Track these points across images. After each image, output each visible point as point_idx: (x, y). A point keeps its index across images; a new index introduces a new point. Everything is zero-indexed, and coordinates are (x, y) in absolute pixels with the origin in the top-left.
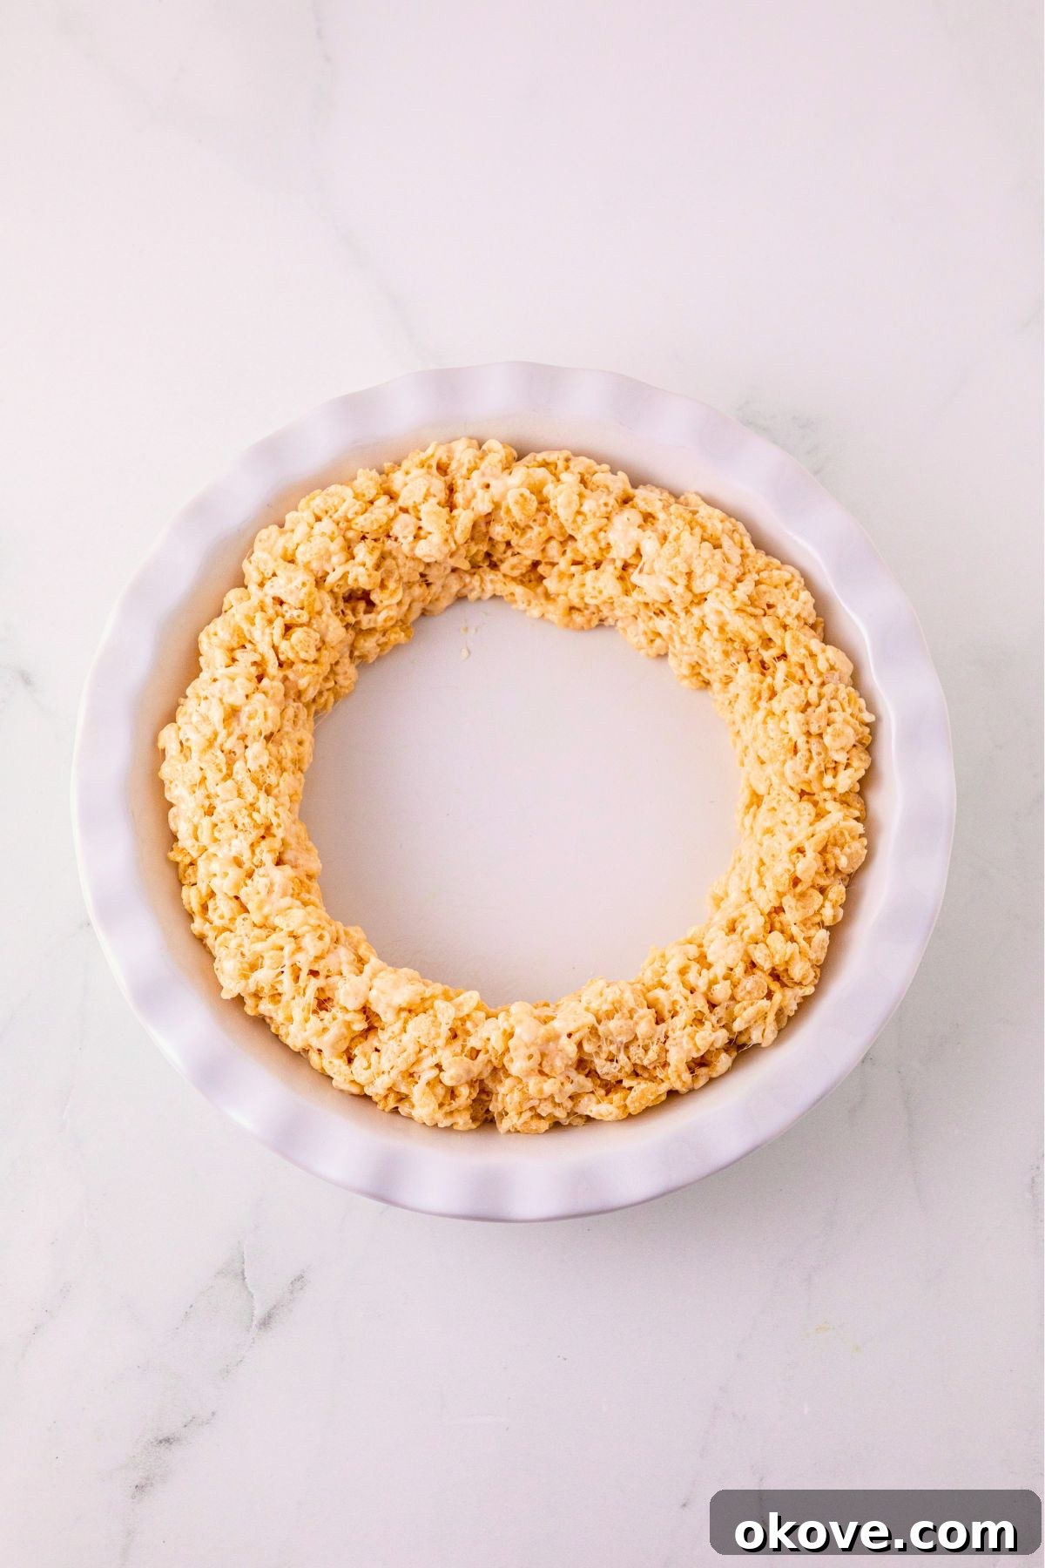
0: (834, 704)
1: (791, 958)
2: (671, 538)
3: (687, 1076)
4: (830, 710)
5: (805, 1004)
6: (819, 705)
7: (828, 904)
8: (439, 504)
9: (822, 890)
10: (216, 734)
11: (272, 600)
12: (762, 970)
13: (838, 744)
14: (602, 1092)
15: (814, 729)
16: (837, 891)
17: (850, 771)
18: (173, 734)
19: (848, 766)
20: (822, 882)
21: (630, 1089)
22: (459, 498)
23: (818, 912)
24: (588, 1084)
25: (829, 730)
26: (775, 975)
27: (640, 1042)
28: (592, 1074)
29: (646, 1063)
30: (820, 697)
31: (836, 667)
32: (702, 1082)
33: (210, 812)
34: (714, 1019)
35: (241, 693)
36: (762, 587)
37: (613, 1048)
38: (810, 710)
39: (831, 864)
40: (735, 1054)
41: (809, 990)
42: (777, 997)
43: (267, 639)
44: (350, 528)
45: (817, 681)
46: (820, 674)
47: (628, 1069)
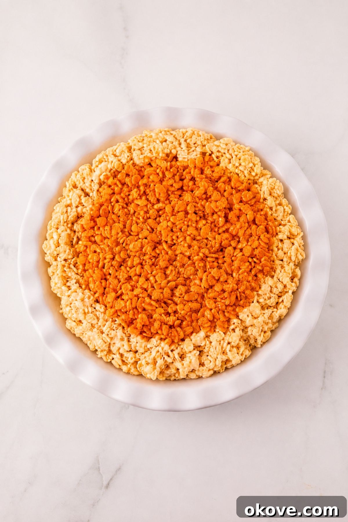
0: (236, 153)
1: (289, 229)
2: (152, 149)
3: (293, 284)
4: (236, 156)
5: (304, 238)
6: (232, 157)
7: (285, 207)
8: (84, 197)
9: (280, 204)
10: (84, 310)
11: (64, 261)
12: (285, 239)
13: (247, 162)
14: (275, 310)
15: (237, 164)
16: (284, 201)
17: (257, 166)
18: (70, 321)
19: (254, 165)
20: (278, 202)
21: (283, 301)
22: (88, 190)
23: (284, 212)
24: (270, 311)
25: (241, 161)
26: (289, 238)
27: (274, 287)
28: (269, 307)
29: (280, 291)
30: (231, 155)
31: (227, 143)
32: (298, 282)
33: (102, 333)
34: (286, 263)
35: (81, 294)
36: (188, 141)
37: (268, 295)
38: (231, 161)
39: (276, 195)
40: (298, 268)
41: (302, 234)
42: (295, 242)
43: (73, 273)
44: (68, 224)
45: (226, 151)
46: (225, 149)
47: (277, 297)
